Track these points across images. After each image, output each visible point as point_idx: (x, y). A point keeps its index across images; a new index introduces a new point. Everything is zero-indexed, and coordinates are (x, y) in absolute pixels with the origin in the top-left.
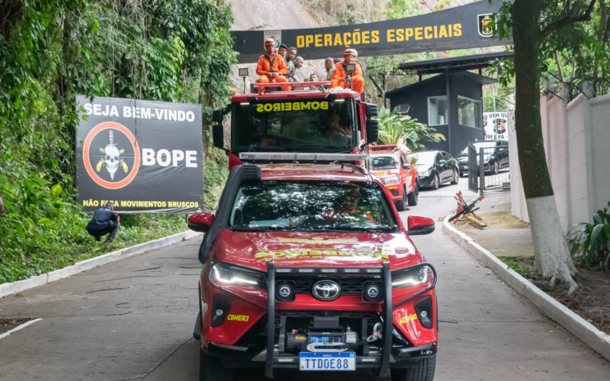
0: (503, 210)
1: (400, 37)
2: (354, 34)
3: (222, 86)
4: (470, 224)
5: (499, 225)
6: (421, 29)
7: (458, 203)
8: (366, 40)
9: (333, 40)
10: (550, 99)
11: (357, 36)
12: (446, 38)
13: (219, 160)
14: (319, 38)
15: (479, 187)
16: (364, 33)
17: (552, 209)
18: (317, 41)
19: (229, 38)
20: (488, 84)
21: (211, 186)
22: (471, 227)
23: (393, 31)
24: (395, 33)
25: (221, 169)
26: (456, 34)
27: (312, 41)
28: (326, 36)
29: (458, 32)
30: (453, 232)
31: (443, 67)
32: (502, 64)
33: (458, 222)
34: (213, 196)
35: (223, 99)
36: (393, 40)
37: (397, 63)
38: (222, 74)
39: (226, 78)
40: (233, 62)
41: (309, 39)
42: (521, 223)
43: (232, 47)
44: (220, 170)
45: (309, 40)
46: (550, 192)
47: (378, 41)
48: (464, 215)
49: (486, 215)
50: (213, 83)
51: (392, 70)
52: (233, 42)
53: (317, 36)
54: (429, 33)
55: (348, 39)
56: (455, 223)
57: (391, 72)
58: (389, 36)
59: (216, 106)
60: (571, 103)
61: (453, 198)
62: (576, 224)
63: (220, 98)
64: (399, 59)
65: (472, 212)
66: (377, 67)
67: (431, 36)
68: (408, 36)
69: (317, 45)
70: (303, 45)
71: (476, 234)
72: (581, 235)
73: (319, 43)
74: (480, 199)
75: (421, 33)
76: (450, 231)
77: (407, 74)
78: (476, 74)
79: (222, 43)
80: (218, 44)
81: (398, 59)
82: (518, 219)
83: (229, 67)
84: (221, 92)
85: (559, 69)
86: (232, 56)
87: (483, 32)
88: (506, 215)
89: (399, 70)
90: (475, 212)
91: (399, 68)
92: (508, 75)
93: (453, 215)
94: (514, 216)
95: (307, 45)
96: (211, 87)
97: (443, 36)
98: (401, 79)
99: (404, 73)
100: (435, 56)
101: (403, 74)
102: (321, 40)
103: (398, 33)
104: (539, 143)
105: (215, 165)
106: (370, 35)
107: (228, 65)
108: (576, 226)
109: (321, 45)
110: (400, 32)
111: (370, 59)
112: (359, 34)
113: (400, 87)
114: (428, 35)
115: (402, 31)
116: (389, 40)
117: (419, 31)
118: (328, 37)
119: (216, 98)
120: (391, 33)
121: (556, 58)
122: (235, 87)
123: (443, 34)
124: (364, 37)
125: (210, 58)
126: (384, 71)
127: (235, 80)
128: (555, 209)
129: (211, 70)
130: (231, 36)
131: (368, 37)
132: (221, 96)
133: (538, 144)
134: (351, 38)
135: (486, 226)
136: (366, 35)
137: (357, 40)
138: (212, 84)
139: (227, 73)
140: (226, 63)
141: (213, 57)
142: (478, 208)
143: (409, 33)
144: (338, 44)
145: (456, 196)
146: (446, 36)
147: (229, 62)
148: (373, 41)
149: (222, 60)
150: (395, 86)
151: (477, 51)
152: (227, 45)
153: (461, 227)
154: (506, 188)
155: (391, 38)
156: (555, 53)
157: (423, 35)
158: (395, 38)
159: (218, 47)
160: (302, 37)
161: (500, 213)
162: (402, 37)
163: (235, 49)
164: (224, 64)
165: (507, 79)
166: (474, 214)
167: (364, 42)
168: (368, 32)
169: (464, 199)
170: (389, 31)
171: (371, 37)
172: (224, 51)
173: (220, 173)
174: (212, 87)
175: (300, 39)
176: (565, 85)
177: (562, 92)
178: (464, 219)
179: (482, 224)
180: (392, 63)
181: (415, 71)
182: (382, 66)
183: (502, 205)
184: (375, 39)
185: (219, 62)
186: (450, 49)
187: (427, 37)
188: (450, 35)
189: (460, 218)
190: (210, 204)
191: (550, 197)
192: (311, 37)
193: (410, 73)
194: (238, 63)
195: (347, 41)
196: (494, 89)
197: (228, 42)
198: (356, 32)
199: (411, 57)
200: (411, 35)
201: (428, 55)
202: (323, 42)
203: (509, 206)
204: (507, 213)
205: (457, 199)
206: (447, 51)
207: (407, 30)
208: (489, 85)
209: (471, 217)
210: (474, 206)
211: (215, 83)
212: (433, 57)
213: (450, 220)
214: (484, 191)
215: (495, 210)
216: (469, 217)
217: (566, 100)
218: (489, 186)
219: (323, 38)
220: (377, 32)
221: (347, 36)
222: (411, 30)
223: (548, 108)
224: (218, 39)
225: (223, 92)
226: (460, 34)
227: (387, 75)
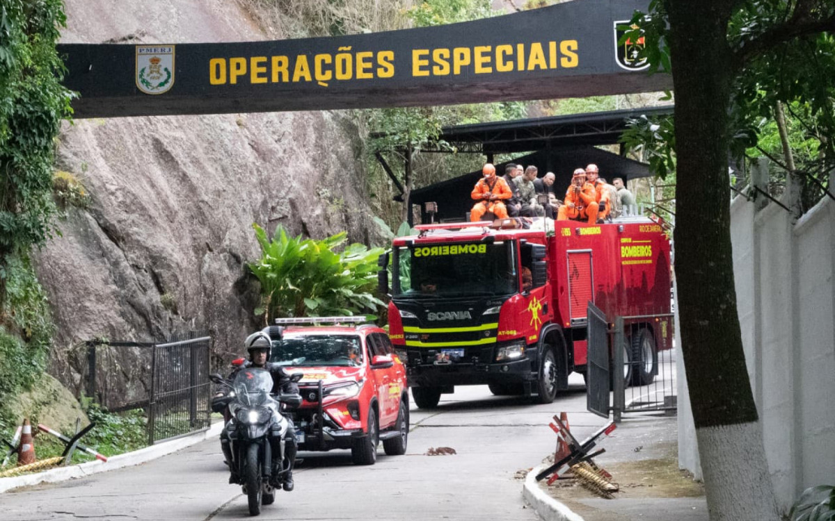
0: (661, 456)
1: (441, 68)
2: (339, 58)
3: (37, 166)
4: (584, 486)
5: (646, 490)
6: (489, 49)
7: (559, 439)
8: (365, 71)
9: (291, 70)
10: (761, 208)
11: (344, 61)
12: (544, 71)
13: (29, 334)
14: (260, 65)
15: (611, 404)
16: (360, 56)
17: (755, 454)
18: (255, 70)
19: (56, 61)
20: (640, 177)
21: (8, 391)
22: (585, 492)
23: (426, 52)
24: (429, 57)
25: (32, 355)
26: (565, 63)
27: (243, 71)
28: (275, 60)
29: (569, 59)
30: (542, 502)
31: (541, 138)
32: (654, 127)
33: (557, 482)
34: (11, 416)
35: (40, 196)
36: (426, 73)
37: (438, 126)
38: (37, 140)
39: (46, 148)
40: (63, 114)
41: (238, 66)
42: (698, 485)
43: (62, 78)
44: (29, 356)
45: (236, 69)
46: (749, 414)
47: (391, 73)
48: (571, 465)
49: (621, 466)
50: (18, 157)
51: (426, 141)
52: (64, 68)
53: (254, 61)
54: (506, 58)
55: (325, 67)
56: (550, 483)
57: (424, 144)
58: (416, 63)
59: (23, 211)
60: (805, 217)
61: (549, 428)
62: (809, 489)
63: (33, 195)
64: (443, 116)
65: (588, 459)
66: (391, 134)
67: (509, 66)
68: (458, 63)
69: (255, 80)
70: (223, 80)
71: (593, 509)
72: (818, 512)
73: (260, 75)
74: (607, 431)
75: (488, 59)
76: (536, 501)
77: (460, 151)
78: (615, 155)
79: (38, 68)
80: (27, 71)
81: (439, 117)
82: (692, 476)
83: (53, 125)
84: (34, 180)
85: (785, 143)
86: (62, 101)
87: (626, 60)
88: (665, 469)
89: (444, 142)
90: (596, 460)
91: (441, 137)
92: (668, 153)
93: (547, 466)
94: (683, 470)
95: (233, 81)
96: (12, 166)
97: (537, 66)
98: (447, 161)
99: (453, 149)
100: (523, 110)
101: (451, 152)
102: (263, 70)
103: (436, 58)
104: (727, 302)
105: (20, 345)
106: (373, 60)
107: (51, 119)
108: (808, 495)
109: (264, 80)
110: (441, 56)
111: (377, 114)
112: (349, 57)
113: (444, 180)
114: (505, 64)
115: (446, 52)
116: (416, 72)
117: (484, 54)
118: (280, 64)
119: (24, 193)
120: (422, 57)
121: (777, 119)
122: (69, 170)
123: (537, 62)
124: (361, 65)
125: (10, 101)
126: (408, 144)
127: (70, 155)
128: (761, 453)
129: (11, 126)
130: (59, 56)
131: (369, 65)
132: (32, 188)
133: (723, 306)
134: (331, 67)
135: (616, 491)
136: (365, 60)
137: (344, 72)
138: (15, 159)
139: (49, 139)
140: (47, 113)
141: (18, 101)
142: (603, 451)
143: (462, 57)
144: (302, 78)
145: (555, 423)
146: (543, 66)
147: (53, 113)
148: (381, 74)
149: (37, 108)
150: (435, 176)
151: (616, 103)
152: (50, 76)
153: (564, 492)
154: (669, 408)
155: (422, 68)
156: (775, 106)
157: (493, 64)
158: (430, 68)
159: (29, 78)
160: (222, 62)
161: (654, 463)
162: (446, 65)
163: (69, 84)
164: (44, 116)
165: (666, 163)
166: (592, 464)
167: (360, 75)
168: (370, 54)
169: (573, 431)
170: (416, 53)
171: (376, 66)
172: (44, 88)
173: (31, 364)
174: (14, 168)
175: (218, 66)
176: (792, 178)
177: (788, 192)
178: (571, 475)
179: (609, 486)
180: (427, 126)
181: (478, 146)
182: (403, 132)
183: (659, 446)
184: (386, 70)
185: (30, 113)
186: (556, 96)
187: (500, 67)
188: (553, 65)
189: (560, 473)
190: (5, 432)
191: (750, 427)
192: (243, 61)
193: (466, 149)
194: (75, 116)
195: (323, 73)
196: (653, 189)
197: (52, 67)
198: (343, 52)
199: (469, 114)
200: (467, 61)
201: (508, 110)
202: (268, 74)
203: (672, 447)
204: (671, 463)
205: (556, 430)
206: (552, 102)
207: (457, 52)
208: (644, 181)
209: (586, 471)
210: (594, 445)
211: (22, 157)
212: (519, 115)
213: (539, 478)
214: (623, 414)
215: (644, 457)
216: (582, 470)
217: (795, 210)
218: (634, 404)
219: (268, 65)
220: (390, 55)
221: (323, 61)
222: (466, 51)
223: (757, 229)
224: (29, 62)
225: (39, 180)
226: (575, 62)
227: (416, 152)
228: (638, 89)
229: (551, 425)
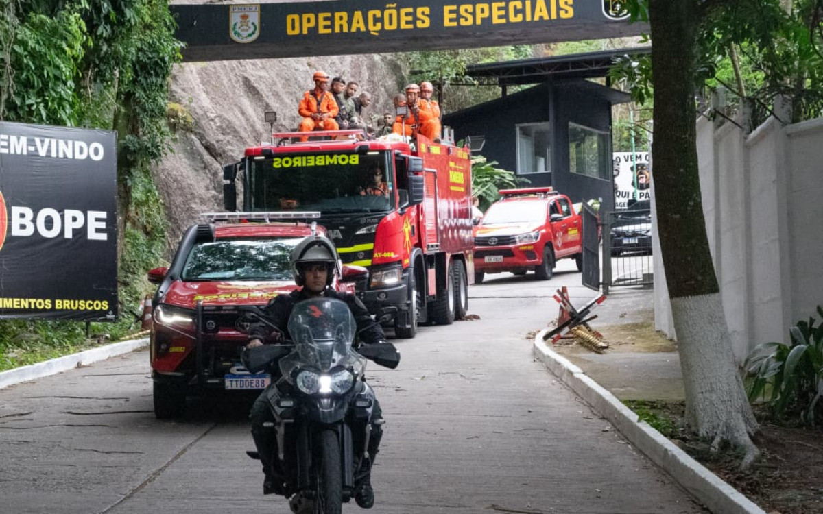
0: (640, 320)
1: (466, 19)
2: (387, 13)
3: (155, 100)
4: (581, 344)
5: (630, 346)
6: (503, 4)
7: (561, 308)
8: (407, 22)
9: (350, 22)
10: (719, 126)
11: (391, 16)
12: (547, 21)
13: (149, 229)
14: (326, 19)
15: (601, 280)
16: (403, 11)
17: (717, 319)
18: (322, 23)
19: (168, 18)
20: (622, 102)
21: (134, 273)
22: (582, 349)
23: (454, 7)
24: (457, 12)
25: (152, 245)
26: (563, 15)
27: (312, 24)
28: (337, 15)
29: (567, 12)
30: (548, 357)
31: (544, 73)
32: (635, 64)
33: (560, 341)
34: (136, 292)
35: (157, 122)
36: (455, 24)
37: (464, 65)
38: (154, 80)
39: (161, 86)
40: (174, 59)
41: (309, 20)
42: (670, 343)
43: (173, 32)
44: (149, 246)
45: (307, 22)
46: (714, 288)
47: (427, 24)
48: (570, 328)
49: (609, 329)
50: (140, 93)
51: (454, 76)
52: (175, 24)
53: (321, 16)
54: (517, 11)
55: (376, 20)
56: (554, 342)
57: (452, 79)
58: (447, 16)
59: (144, 134)
60: (754, 133)
61: (553, 299)
62: (760, 346)
63: (151, 121)
64: (467, 57)
65: (584, 323)
66: (427, 71)
67: (520, 18)
68: (479, 16)
69: (322, 31)
70: (297, 32)
71: (589, 361)
72: (768, 362)
73: (326, 27)
74: (599, 301)
75: (503, 12)
76: (544, 356)
77: (481, 84)
78: (602, 86)
79: (155, 24)
80: (147, 27)
81: (464, 58)
82: (666, 336)
83: (167, 67)
84: (152, 111)
85: (737, 75)
86: (173, 49)
87: (611, 12)
88: (644, 330)
89: (468, 77)
90: (591, 324)
91: (466, 74)
92: (646, 85)
93: (551, 329)
94: (658, 331)
95: (305, 32)
96: (135, 100)
97: (541, 18)
98: (470, 92)
99: (476, 82)
100: (529, 52)
101: (474, 85)
102: (328, 23)
103: (462, 12)
104: (694, 200)
105: (142, 238)
106: (414, 14)
107: (165, 63)
108: (760, 350)
109: (329, 31)
110: (466, 11)
111: (416, 56)
112: (394, 12)
113: (468, 107)
114: (516, 16)
115: (470, 7)
116: (447, 23)
117: (499, 9)
118: (341, 18)
119: (144, 120)
120: (451, 12)
121: (731, 56)
122: (179, 102)
123: (541, 14)
124: (404, 19)
125: (133, 50)
126: (441, 79)
127: (179, 91)
128: (722, 317)
129: (135, 71)
130: (171, 14)
131: (410, 18)
132: (151, 116)
133: (692, 203)
134: (381, 20)
135: (607, 347)
136: (407, 14)
137: (391, 23)
138: (137, 95)
139: (164, 78)
140: (162, 59)
141: (140, 50)
142: (596, 316)
143: (483, 11)
144: (358, 29)
145: (558, 295)
146: (546, 17)
147: (167, 59)
148: (419, 25)
149: (154, 55)
150: (461, 104)
151: (602, 45)
152: (164, 29)
153: (565, 349)
154: (647, 282)
155: (451, 20)
156: (730, 47)
157: (506, 16)
158: (457, 20)
159: (148, 32)
160: (296, 17)
161: (636, 326)
162: (470, 18)
163: (179, 36)
164: (159, 61)
165: (644, 91)
166: (587, 327)
167: (403, 26)
168: (410, 10)
169: (571, 301)
170: (447, 9)
171: (416, 19)
172: (159, 40)
173: (150, 252)
174: (138, 102)
175: (293, 20)
176: (744, 102)
177: (740, 113)
178: (571, 335)
179: (601, 344)
180: (455, 65)
181: (494, 79)
182: (436, 69)
183: (639, 312)
184: (423, 22)
185: (149, 58)
186: (556, 41)
187: (512, 19)
188: (554, 16)
189: (562, 334)
190: (132, 305)
191: (712, 297)
192: (312, 16)
193: (486, 82)
194: (183, 61)
195: (375, 25)
196: (632, 112)
197: (165, 23)
198: (390, 8)
199: (488, 55)
200: (486, 14)
201: (518, 51)
202: (332, 26)
203: (650, 314)
204: (649, 326)
205: (559, 301)
206: (552, 45)
207: (479, 7)
208: (625, 106)
209: (583, 332)
210: (589, 312)
211: (142, 93)
212: (526, 55)
213: (546, 338)
214: (610, 288)
215: (628, 321)
216: (579, 331)
217: (747, 127)
218: (619, 280)
219: (332, 19)
220: (427, 10)
221: (374, 16)
222: (486, 6)
223: (716, 142)
224: (148, 19)
225: (157, 111)
226: (571, 14)
227: (446, 86)
228: (621, 35)
229: (555, 297)
